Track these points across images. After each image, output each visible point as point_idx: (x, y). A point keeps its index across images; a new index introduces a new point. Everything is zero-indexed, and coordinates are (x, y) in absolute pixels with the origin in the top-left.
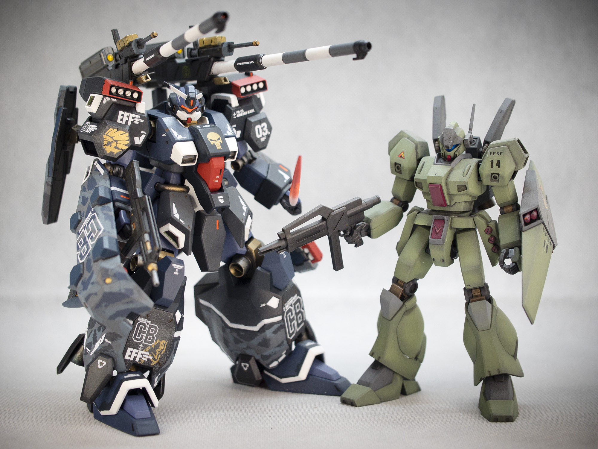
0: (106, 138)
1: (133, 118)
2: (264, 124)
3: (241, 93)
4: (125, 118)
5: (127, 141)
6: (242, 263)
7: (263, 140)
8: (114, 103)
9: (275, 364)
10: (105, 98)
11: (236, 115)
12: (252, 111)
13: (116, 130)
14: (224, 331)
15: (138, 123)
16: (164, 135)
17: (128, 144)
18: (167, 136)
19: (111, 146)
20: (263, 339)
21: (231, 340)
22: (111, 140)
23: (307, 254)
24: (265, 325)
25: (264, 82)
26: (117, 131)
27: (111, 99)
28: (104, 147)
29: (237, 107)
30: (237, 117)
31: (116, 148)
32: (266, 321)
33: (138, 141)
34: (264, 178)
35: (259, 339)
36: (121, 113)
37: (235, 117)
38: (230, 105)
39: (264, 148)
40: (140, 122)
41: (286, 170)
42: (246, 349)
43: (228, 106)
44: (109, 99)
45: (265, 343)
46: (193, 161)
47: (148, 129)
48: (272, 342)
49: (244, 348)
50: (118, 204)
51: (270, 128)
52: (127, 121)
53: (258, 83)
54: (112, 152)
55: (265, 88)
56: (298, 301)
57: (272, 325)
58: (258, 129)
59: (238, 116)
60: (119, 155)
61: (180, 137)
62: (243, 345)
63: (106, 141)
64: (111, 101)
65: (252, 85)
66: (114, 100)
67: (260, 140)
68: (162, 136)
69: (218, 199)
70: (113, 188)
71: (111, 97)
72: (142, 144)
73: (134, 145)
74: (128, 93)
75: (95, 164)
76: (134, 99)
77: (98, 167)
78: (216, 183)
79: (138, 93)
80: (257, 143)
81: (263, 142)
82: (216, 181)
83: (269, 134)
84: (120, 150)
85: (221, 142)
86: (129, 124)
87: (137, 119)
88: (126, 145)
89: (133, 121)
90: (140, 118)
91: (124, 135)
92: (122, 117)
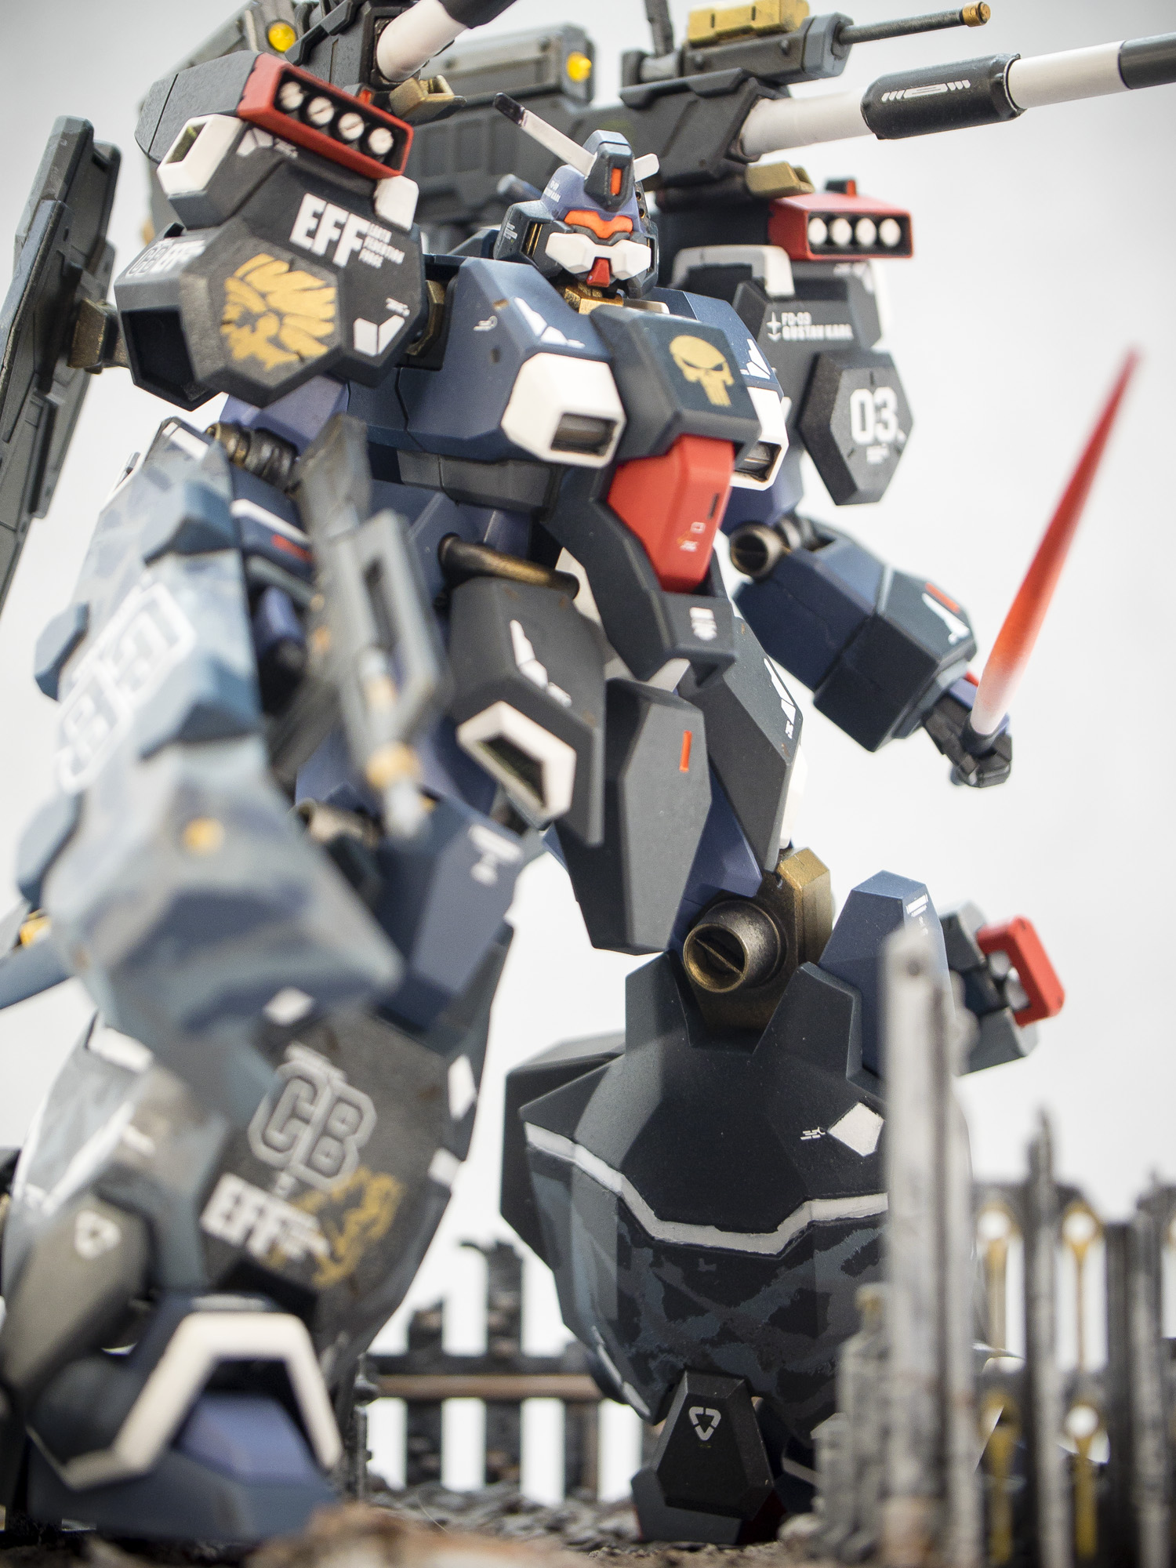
0: (240, 295)
1: (361, 236)
2: (885, 394)
3: (811, 245)
4: (327, 232)
5: (325, 321)
7: (875, 456)
8: (284, 161)
10: (249, 134)
11: (780, 330)
12: (843, 332)
13: (285, 267)
14: (623, 1259)
15: (377, 262)
16: (485, 326)
17: (326, 336)
18: (500, 329)
19: (254, 330)
20: (801, 1290)
22: (257, 306)
24: (814, 1225)
25: (903, 221)
26: (290, 270)
27: (275, 144)
28: (226, 330)
29: (782, 300)
30: (782, 340)
31: (276, 342)
32: (820, 1211)
33: (373, 339)
34: (869, 613)
35: (778, 1293)
36: (311, 203)
37: (777, 336)
38: (760, 284)
39: (874, 497)
40: (387, 262)
41: (955, 606)
43: (750, 286)
44: (265, 141)
45: (806, 1314)
46: (594, 448)
47: (418, 296)
48: (832, 1313)
50: (261, 568)
51: (906, 421)
52: (333, 245)
53: (878, 220)
54: (254, 361)
55: (903, 247)
57: (845, 1228)
58: (862, 406)
59: (787, 334)
60: (284, 376)
61: (554, 336)
62: (706, 1324)
63: (235, 304)
64: (272, 149)
65: (854, 220)
66: (286, 149)
67: (865, 456)
68: (477, 328)
69: (689, 620)
70: (243, 508)
71: (275, 134)
72: (385, 357)
73: (349, 354)
74: (352, 126)
75: (167, 431)
76: (375, 156)
77: (181, 438)
78: (687, 553)
79: (394, 136)
80: (852, 464)
81: (876, 466)
82: (690, 546)
83: (900, 443)
84: (294, 358)
85: (730, 381)
86: (341, 258)
87: (376, 246)
88: (320, 340)
89: (357, 247)
90: (389, 244)
91: (315, 294)
92: (312, 223)
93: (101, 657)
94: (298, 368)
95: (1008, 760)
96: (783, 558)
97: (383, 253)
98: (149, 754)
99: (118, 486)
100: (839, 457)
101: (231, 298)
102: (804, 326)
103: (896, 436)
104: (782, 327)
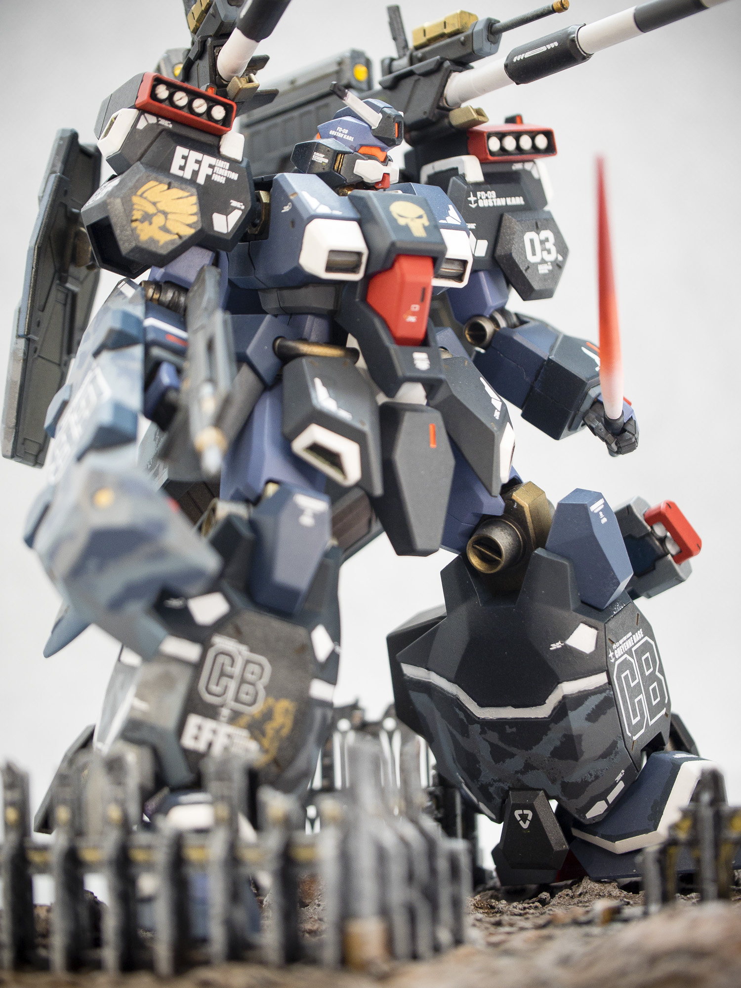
0: (141, 205)
1: (211, 166)
2: (546, 234)
3: (490, 151)
4: (191, 166)
5: (191, 215)
6: (500, 536)
7: (544, 269)
8: (165, 129)
9: (599, 809)
10: (142, 116)
11: (476, 202)
12: (518, 201)
13: (166, 187)
14: (465, 732)
15: (222, 180)
16: (286, 209)
17: (194, 223)
18: (294, 209)
19: (151, 223)
20: (565, 736)
21: (485, 752)
22: (151, 210)
23: (662, 540)
24: (565, 698)
25: (549, 134)
26: (169, 188)
27: (158, 121)
28: (134, 224)
29: (477, 185)
30: (478, 207)
31: (164, 229)
32: (569, 688)
33: (224, 224)
34: (546, 359)
35: (553, 738)
36: (180, 151)
37: (473, 206)
38: (463, 177)
39: (548, 294)
40: (228, 180)
42: (522, 773)
43: (457, 179)
44: (152, 120)
45: (570, 748)
46: (353, 270)
47: (248, 197)
48: (584, 745)
49: (517, 772)
51: (562, 248)
52: (195, 173)
53: (533, 135)
54: (152, 240)
55: (551, 150)
56: (646, 647)
57: (581, 698)
58: (532, 241)
59: (481, 204)
60: (171, 248)
61: (324, 210)
62: (516, 762)
63: (138, 210)
64: (157, 124)
65: (517, 136)
66: (166, 123)
67: (538, 270)
68: (283, 211)
69: (412, 359)
70: (149, 322)
71: (158, 115)
72: (232, 233)
73: (211, 233)
74: (200, 106)
75: (120, 286)
76: (216, 121)
78: (411, 323)
79: (226, 109)
80: (528, 275)
81: (545, 275)
82: (412, 319)
83: (560, 262)
84: (176, 237)
85: (428, 224)
86: (201, 180)
87: (221, 172)
88: (190, 226)
89: (210, 173)
90: (228, 170)
91: (185, 200)
92: (182, 162)
94: (179, 242)
96: (495, 333)
97: (225, 175)
100: (521, 272)
101: (135, 207)
102: (492, 198)
103: (557, 258)
104: (478, 200)
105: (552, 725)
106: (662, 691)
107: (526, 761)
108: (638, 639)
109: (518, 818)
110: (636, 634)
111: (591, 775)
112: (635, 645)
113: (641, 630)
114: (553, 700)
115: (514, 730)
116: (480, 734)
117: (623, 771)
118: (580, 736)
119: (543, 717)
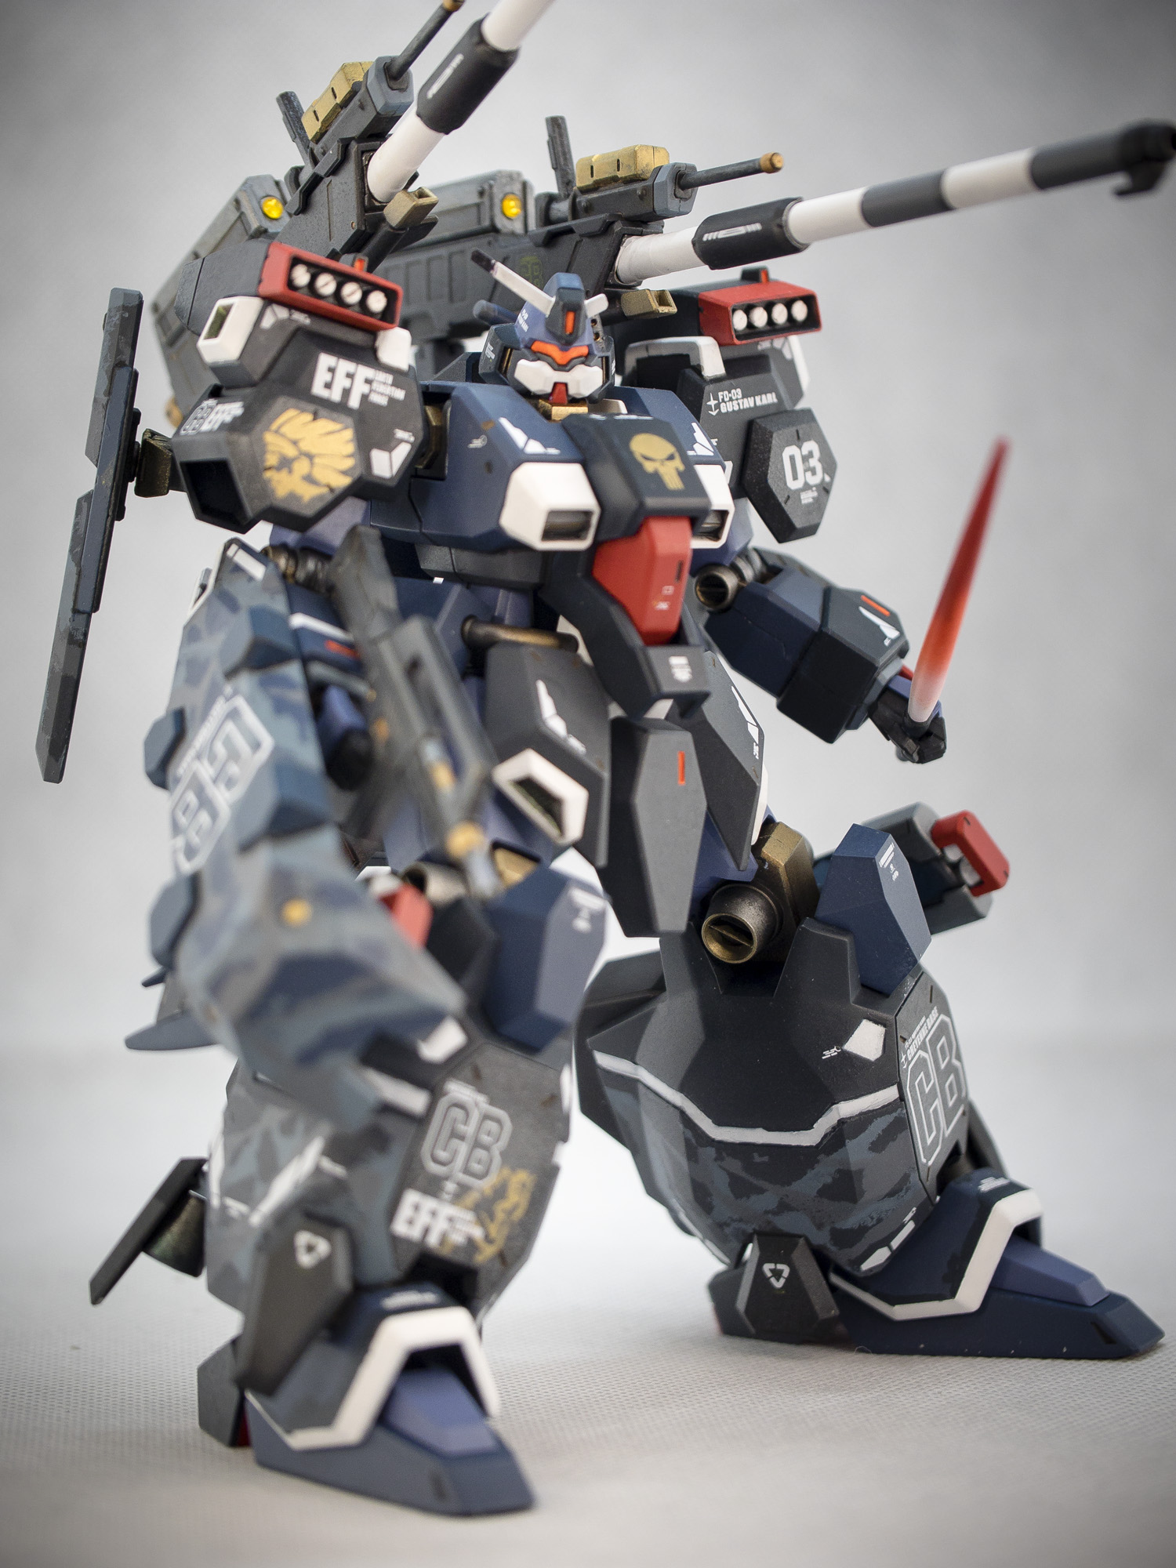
0: (276, 444)
1: (368, 381)
2: (810, 446)
3: (735, 331)
4: (341, 382)
5: (347, 456)
6: (751, 915)
7: (807, 498)
8: (300, 330)
9: (880, 1256)
10: (269, 309)
11: (718, 406)
12: (770, 399)
13: (309, 417)
14: (692, 1154)
15: (383, 401)
16: (477, 443)
17: (351, 468)
18: (490, 445)
19: (290, 471)
20: (839, 1171)
21: (720, 1182)
22: (291, 452)
23: (956, 867)
24: (841, 1122)
25: (810, 300)
26: (315, 419)
27: (290, 315)
28: (268, 474)
29: (717, 380)
30: (720, 414)
31: (309, 479)
32: (848, 1108)
33: (387, 464)
34: (816, 630)
35: (822, 1173)
36: (325, 360)
37: (714, 413)
38: (698, 370)
39: (811, 530)
40: (392, 400)
41: (887, 613)
42: (775, 1213)
43: (689, 372)
44: (282, 313)
45: (845, 1187)
46: (576, 533)
47: (419, 424)
48: (866, 1183)
49: (767, 1212)
50: (319, 670)
51: (830, 464)
52: (346, 393)
53: (789, 302)
54: (292, 496)
55: (812, 322)
57: (865, 1119)
58: (792, 458)
59: (724, 410)
60: (319, 506)
61: (534, 447)
62: (766, 1200)
63: (273, 453)
64: (290, 320)
65: (769, 307)
66: (302, 319)
67: (800, 500)
68: (472, 446)
69: (669, 667)
70: (299, 620)
71: (291, 306)
72: (398, 478)
73: (369, 478)
74: (352, 293)
75: (230, 553)
76: (372, 314)
77: (242, 559)
78: (662, 611)
79: (387, 296)
80: (788, 508)
81: (808, 505)
82: (663, 606)
83: (827, 484)
84: (325, 490)
85: (682, 467)
86: (354, 402)
87: (382, 389)
88: (345, 473)
89: (366, 391)
90: (392, 385)
91: (337, 436)
92: (328, 377)
93: (199, 757)
94: (330, 497)
95: (943, 739)
96: (740, 590)
97: (387, 393)
98: (247, 847)
99: (195, 602)
100: (779, 505)
101: (270, 448)
102: (737, 399)
103: (823, 479)
104: (719, 404)
105: (821, 1157)
106: (960, 1085)
107: (782, 1199)
108: (932, 1022)
109: (769, 1274)
110: (930, 1016)
111: (872, 1218)
112: (929, 1031)
113: (935, 1008)
114: (825, 1124)
115: (766, 1159)
116: (716, 1160)
117: (914, 1209)
118: (860, 1172)
119: (809, 1145)
